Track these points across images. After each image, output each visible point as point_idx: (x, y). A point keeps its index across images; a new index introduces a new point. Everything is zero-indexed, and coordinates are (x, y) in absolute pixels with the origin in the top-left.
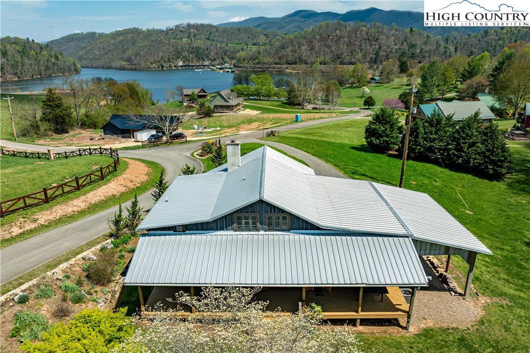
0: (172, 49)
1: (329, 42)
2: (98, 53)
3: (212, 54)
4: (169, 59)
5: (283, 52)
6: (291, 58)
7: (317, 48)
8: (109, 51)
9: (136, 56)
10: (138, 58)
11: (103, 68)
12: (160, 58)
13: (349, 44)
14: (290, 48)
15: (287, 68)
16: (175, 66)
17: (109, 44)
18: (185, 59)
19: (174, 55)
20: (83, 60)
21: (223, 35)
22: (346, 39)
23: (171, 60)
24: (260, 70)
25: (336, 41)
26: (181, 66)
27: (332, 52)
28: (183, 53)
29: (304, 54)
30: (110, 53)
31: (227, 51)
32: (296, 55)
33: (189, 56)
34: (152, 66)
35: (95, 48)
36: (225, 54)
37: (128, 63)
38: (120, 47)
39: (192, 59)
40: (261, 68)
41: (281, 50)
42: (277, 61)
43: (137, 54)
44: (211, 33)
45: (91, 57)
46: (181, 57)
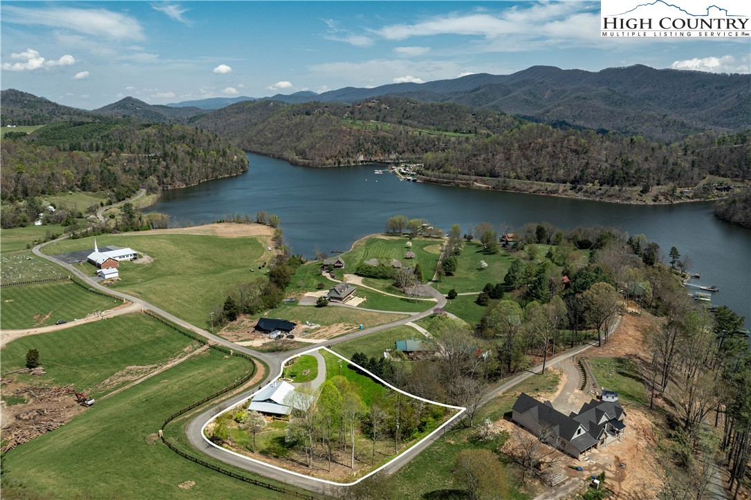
0: (352, 141)
1: (529, 153)
2: (270, 136)
3: (401, 145)
4: (348, 153)
5: (474, 160)
6: (482, 169)
7: (513, 159)
8: (282, 135)
9: (310, 150)
10: (313, 151)
11: (274, 157)
12: (338, 152)
13: (553, 156)
14: (483, 156)
15: (476, 181)
16: (354, 162)
17: (283, 125)
18: (367, 153)
19: (354, 148)
20: (252, 143)
21: (421, 113)
22: (550, 149)
23: (351, 155)
24: (446, 180)
25: (538, 151)
26: (362, 162)
27: (531, 164)
28: (366, 144)
29: (498, 165)
30: (282, 139)
31: (419, 141)
32: (489, 166)
33: (372, 147)
34: (327, 162)
35: (266, 129)
36: (417, 145)
37: (301, 157)
38: (295, 132)
39: (376, 151)
40: (446, 178)
41: (472, 158)
42: (466, 171)
43: (312, 147)
44: (405, 112)
45: (262, 140)
46: (363, 149)
